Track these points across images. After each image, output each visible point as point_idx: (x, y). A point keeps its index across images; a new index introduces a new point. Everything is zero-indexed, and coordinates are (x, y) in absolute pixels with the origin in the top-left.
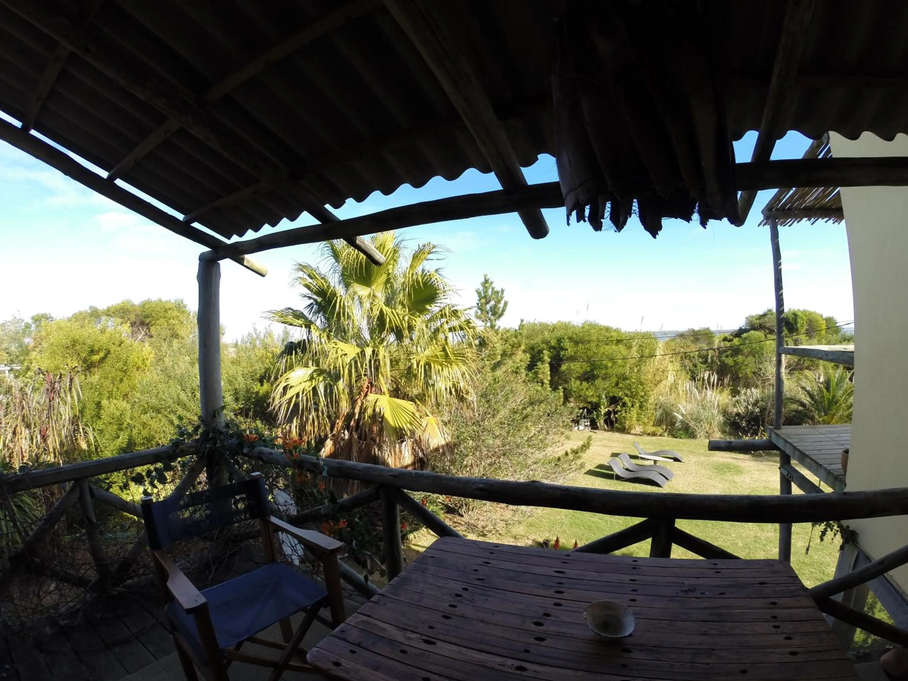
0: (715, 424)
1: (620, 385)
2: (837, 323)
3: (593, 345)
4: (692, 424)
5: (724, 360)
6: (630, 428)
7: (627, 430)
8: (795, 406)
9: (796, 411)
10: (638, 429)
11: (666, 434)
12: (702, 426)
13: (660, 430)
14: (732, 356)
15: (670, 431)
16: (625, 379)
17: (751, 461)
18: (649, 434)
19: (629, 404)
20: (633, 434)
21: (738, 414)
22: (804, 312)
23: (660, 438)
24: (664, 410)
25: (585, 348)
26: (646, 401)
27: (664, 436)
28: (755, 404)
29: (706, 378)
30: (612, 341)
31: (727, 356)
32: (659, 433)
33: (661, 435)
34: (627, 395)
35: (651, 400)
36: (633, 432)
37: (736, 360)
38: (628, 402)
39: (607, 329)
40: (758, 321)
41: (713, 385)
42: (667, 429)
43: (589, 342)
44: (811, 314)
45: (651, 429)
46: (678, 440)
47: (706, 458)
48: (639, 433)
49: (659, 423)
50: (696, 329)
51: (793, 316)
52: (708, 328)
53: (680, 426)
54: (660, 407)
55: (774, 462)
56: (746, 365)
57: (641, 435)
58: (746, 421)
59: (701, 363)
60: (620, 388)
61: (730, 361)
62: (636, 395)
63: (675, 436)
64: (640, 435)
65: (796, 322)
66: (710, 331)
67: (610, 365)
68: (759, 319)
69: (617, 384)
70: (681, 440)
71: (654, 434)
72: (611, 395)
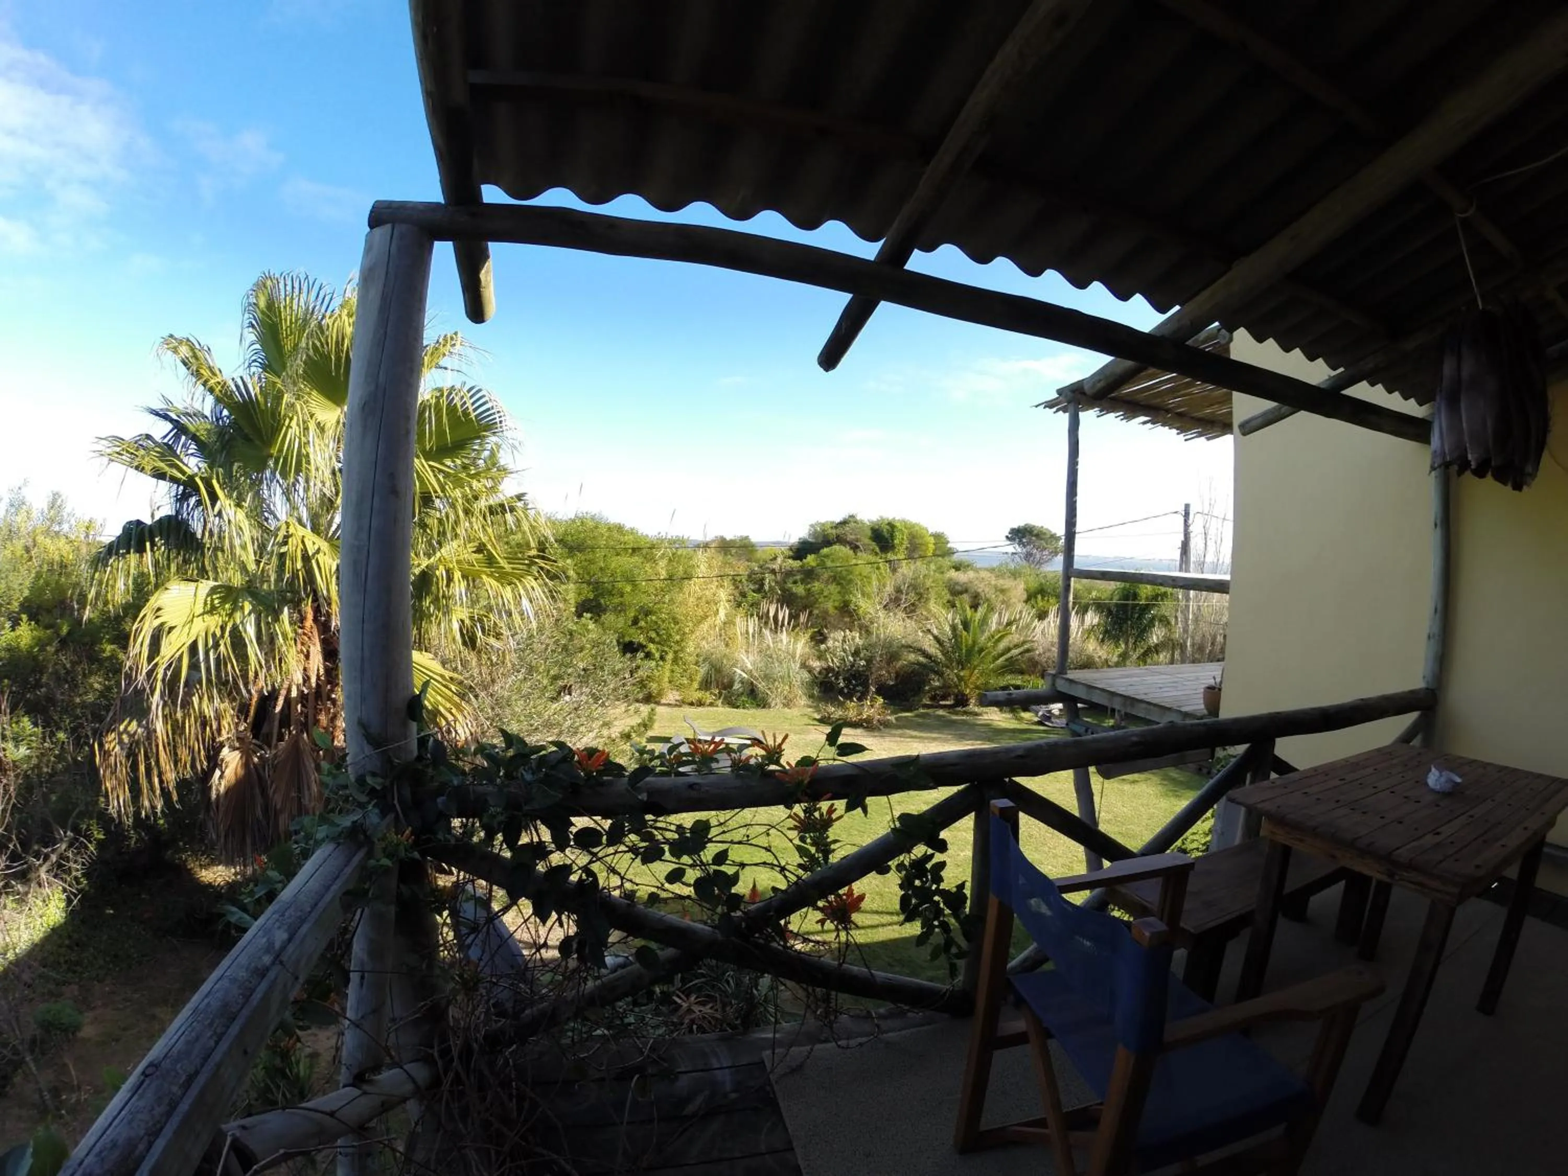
0: (797, 683)
1: (642, 624)
2: (948, 542)
3: (599, 554)
4: (761, 686)
5: (791, 588)
6: (660, 694)
7: (655, 697)
8: (912, 657)
9: (919, 664)
10: (672, 696)
11: (719, 702)
12: (777, 688)
13: (708, 697)
14: (803, 581)
15: (725, 698)
16: (648, 613)
17: (863, 736)
18: (692, 704)
19: (657, 655)
20: (664, 705)
21: (829, 670)
22: (904, 522)
23: (711, 709)
24: (712, 665)
25: (586, 560)
26: (682, 650)
27: (717, 706)
28: (856, 653)
29: (771, 614)
30: (626, 549)
31: (795, 582)
32: (708, 702)
33: (711, 705)
34: (652, 640)
35: (690, 647)
36: (663, 701)
37: (809, 590)
38: (654, 651)
39: (620, 528)
40: (834, 531)
41: (783, 625)
42: (720, 694)
43: (593, 548)
44: (913, 526)
45: (696, 695)
46: (741, 711)
47: (798, 736)
48: (673, 702)
49: (705, 685)
50: (729, 537)
51: (888, 527)
52: (747, 538)
53: (741, 690)
54: (704, 661)
55: (901, 737)
56: (825, 597)
57: (680, 706)
58: (844, 680)
59: (754, 591)
60: (641, 628)
61: (800, 590)
62: (668, 640)
63: (735, 706)
64: (676, 705)
65: (892, 536)
66: (750, 542)
67: (628, 588)
68: (836, 527)
69: (635, 622)
70: (746, 711)
71: (700, 704)
72: (627, 639)
